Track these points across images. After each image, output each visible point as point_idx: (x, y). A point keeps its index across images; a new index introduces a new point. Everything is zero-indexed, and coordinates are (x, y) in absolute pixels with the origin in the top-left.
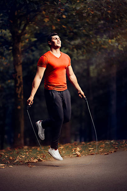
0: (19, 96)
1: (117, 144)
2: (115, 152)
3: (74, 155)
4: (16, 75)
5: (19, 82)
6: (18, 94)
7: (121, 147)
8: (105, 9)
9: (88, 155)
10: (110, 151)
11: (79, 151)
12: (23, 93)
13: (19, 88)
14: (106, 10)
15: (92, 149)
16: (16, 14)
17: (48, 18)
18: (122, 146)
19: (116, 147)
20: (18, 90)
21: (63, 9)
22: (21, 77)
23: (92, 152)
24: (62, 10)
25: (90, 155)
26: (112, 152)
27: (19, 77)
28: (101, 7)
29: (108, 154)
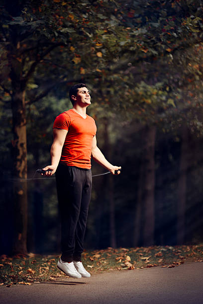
0: (21, 175)
1: (180, 252)
2: (182, 263)
3: (123, 267)
4: (17, 142)
5: (21, 153)
6: (19, 172)
7: (187, 256)
8: (163, 46)
9: (144, 268)
10: (174, 262)
11: (129, 262)
12: (26, 169)
13: (21, 163)
14: (164, 48)
15: (147, 258)
16: (18, 46)
17: (79, 57)
18: (189, 255)
19: (182, 257)
20: (20, 165)
21: (99, 43)
22: (25, 146)
23: (148, 263)
24: (98, 45)
25: (147, 267)
26: (178, 264)
27: (22, 145)
28: (157, 43)
29: (174, 267)
